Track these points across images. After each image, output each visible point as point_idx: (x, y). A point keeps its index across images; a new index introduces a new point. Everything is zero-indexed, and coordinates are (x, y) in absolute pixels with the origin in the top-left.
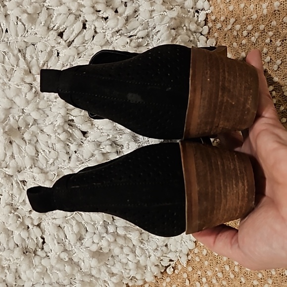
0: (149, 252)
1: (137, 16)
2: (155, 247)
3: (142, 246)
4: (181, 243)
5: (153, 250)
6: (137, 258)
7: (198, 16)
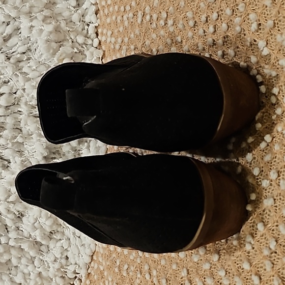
0: (48, 264)
1: (20, 33)
2: (53, 259)
3: (41, 257)
4: (79, 256)
5: (51, 262)
6: (36, 268)
7: (87, 29)
